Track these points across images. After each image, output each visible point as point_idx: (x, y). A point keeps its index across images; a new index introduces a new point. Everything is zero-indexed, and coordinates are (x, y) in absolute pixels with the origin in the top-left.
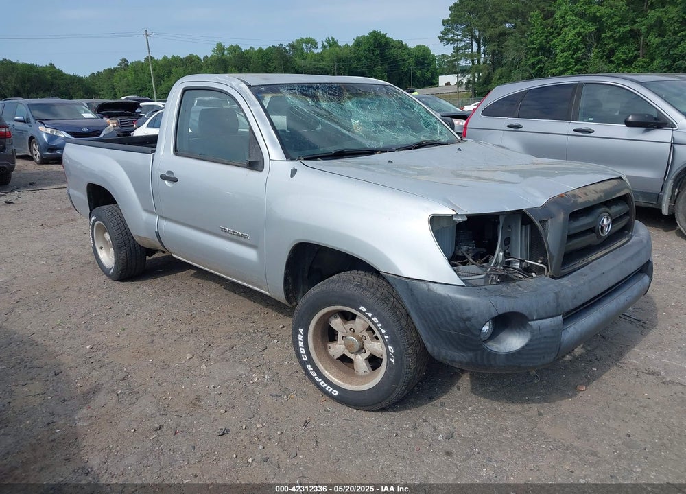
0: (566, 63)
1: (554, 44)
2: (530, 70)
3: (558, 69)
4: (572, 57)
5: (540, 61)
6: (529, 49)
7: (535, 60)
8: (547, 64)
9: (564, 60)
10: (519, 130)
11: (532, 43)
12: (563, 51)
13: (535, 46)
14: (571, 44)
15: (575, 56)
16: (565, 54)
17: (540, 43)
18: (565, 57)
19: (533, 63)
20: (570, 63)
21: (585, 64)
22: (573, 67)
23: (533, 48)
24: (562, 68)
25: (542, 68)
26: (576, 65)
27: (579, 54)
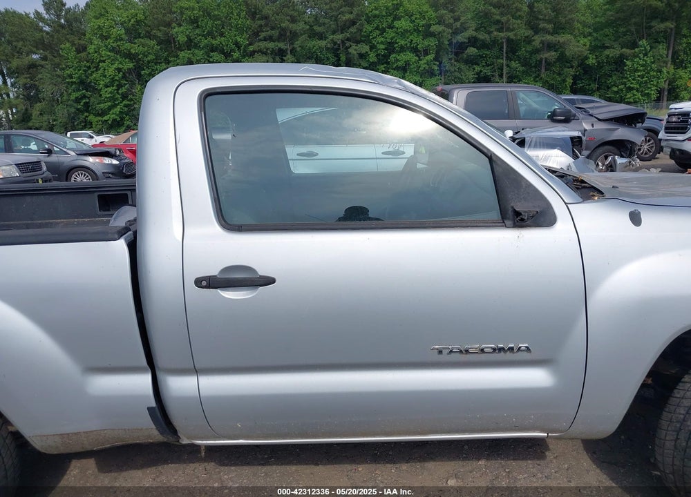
0: (112, 99)
1: (95, 79)
2: (75, 105)
3: (106, 104)
4: (118, 93)
5: (84, 97)
6: (68, 83)
7: (78, 94)
8: (92, 100)
9: (110, 95)
10: (315, 158)
11: (70, 76)
12: (107, 86)
13: (74, 80)
14: (113, 80)
15: (120, 92)
16: (110, 89)
17: (79, 78)
18: (111, 93)
19: (77, 98)
20: (117, 99)
21: (131, 100)
22: (121, 102)
23: (72, 82)
24: (110, 104)
25: (89, 103)
26: (123, 100)
27: (123, 90)
